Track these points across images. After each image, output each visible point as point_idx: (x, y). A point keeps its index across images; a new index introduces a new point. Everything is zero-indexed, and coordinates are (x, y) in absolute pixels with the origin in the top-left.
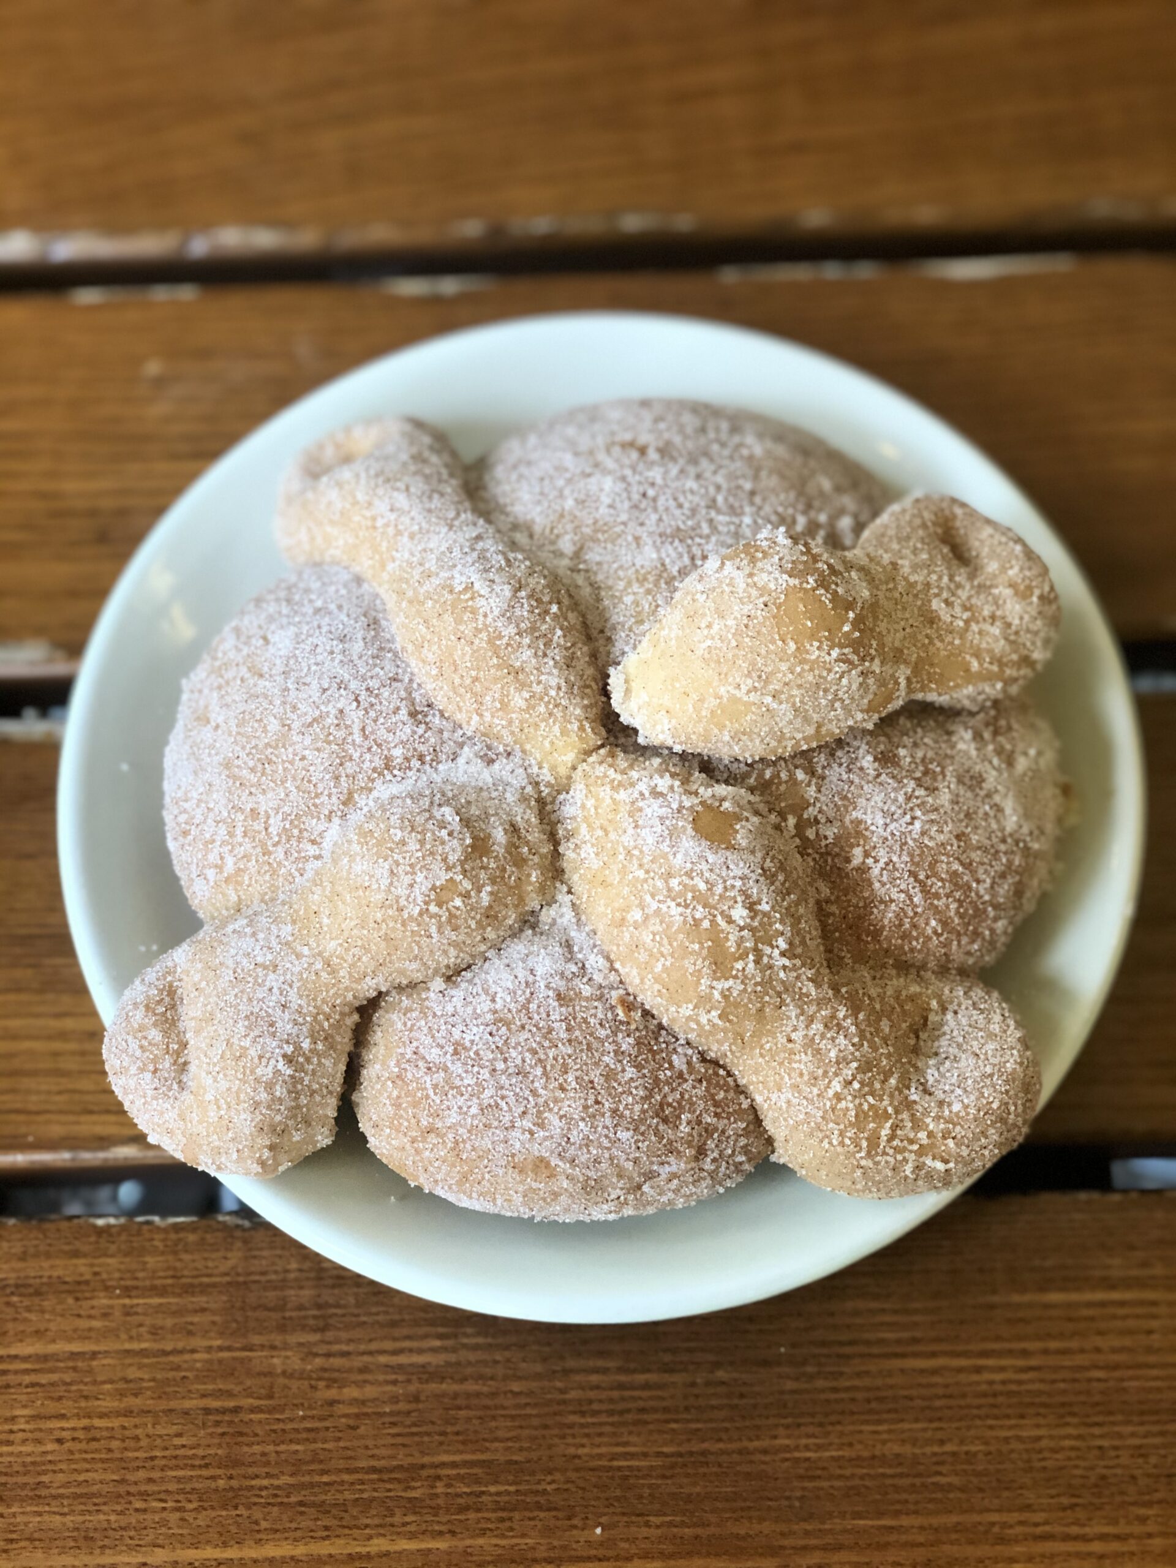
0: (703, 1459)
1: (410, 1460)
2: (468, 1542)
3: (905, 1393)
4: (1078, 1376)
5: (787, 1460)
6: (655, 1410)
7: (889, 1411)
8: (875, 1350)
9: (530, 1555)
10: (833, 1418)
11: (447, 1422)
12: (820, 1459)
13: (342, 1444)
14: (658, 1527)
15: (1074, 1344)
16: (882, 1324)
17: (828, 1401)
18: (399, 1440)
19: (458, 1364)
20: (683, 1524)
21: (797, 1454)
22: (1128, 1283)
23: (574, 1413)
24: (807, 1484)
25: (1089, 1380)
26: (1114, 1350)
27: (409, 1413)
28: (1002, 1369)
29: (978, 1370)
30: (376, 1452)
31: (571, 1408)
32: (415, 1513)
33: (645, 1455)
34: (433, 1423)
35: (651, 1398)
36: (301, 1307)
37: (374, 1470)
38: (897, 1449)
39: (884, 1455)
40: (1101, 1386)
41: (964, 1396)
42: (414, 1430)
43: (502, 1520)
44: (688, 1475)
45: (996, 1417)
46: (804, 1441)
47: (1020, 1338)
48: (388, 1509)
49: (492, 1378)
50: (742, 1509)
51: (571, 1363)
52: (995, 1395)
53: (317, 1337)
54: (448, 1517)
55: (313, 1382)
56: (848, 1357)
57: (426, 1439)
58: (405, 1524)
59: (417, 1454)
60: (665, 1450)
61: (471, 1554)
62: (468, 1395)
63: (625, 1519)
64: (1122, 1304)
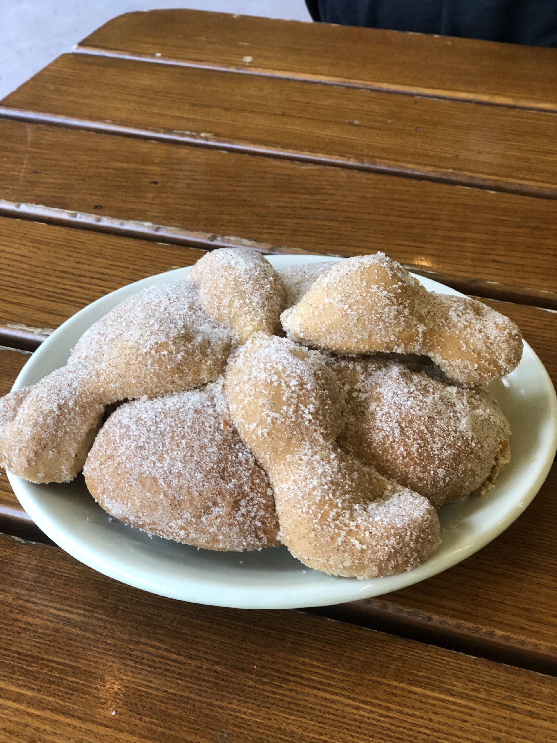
0: (186, 700)
1: (38, 654)
2: (45, 697)
3: (312, 706)
4: (413, 728)
5: (231, 715)
6: (174, 672)
7: (299, 711)
8: (305, 682)
9: (72, 713)
10: (266, 705)
11: (66, 645)
12: (249, 720)
13: (9, 638)
14: (145, 722)
15: (418, 713)
16: (315, 672)
17: (268, 697)
18: (38, 645)
19: (87, 623)
20: (160, 726)
21: (238, 714)
22: (461, 696)
23: (132, 661)
24: (235, 729)
25: (419, 732)
26: (439, 723)
27: (50, 635)
28: (371, 712)
29: (358, 708)
30: (24, 646)
31: (132, 658)
32: (26, 677)
33: (157, 689)
34: (59, 643)
35: (175, 666)
36: (27, 579)
37: (18, 653)
38: (294, 728)
39: (285, 729)
40: (425, 737)
41: (344, 717)
42: (48, 643)
43: (68, 693)
44: (174, 705)
45: (357, 732)
46: (245, 710)
47: (388, 701)
48: (14, 670)
49: (100, 634)
50: (194, 729)
51: (143, 640)
52: (361, 722)
53: (27, 592)
54: (41, 684)
55: (12, 609)
56: (290, 681)
57: (52, 648)
58: (18, 679)
59: (43, 653)
60: (169, 690)
61: (42, 703)
62: (84, 637)
63: (130, 713)
64: (455, 704)
